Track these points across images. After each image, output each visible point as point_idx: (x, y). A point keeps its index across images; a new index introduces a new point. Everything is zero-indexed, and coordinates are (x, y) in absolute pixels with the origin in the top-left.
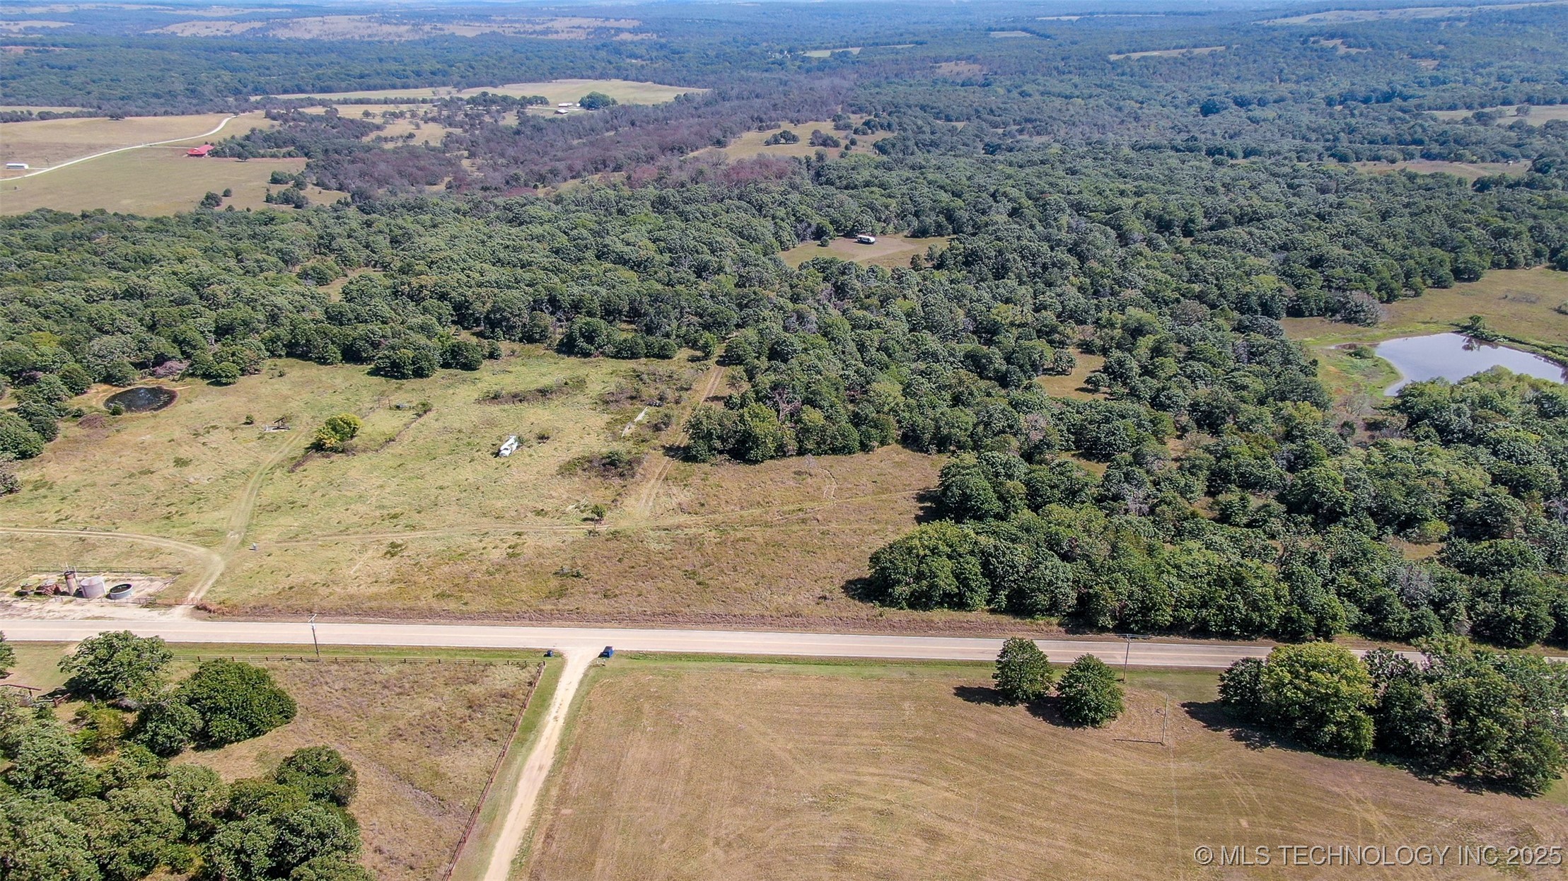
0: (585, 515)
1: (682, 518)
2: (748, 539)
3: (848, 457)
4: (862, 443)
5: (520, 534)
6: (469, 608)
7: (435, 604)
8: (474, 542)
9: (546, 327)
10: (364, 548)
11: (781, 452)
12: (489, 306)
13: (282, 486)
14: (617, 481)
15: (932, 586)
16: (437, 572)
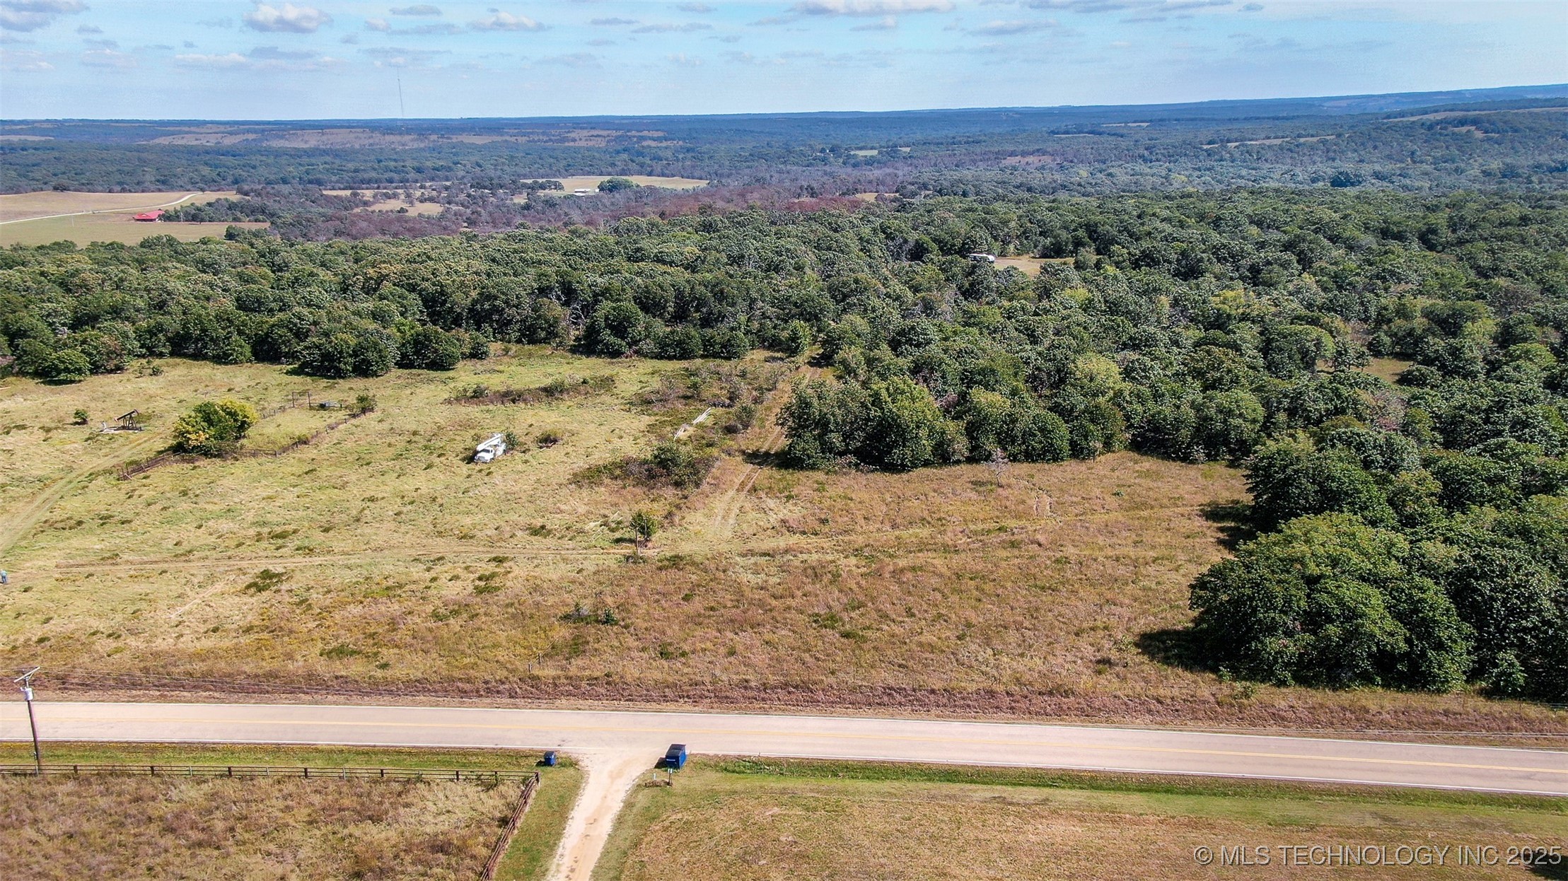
0: (618, 535)
1: (793, 540)
2: (921, 569)
3: (1053, 466)
4: (1073, 444)
5: (499, 560)
6: (388, 673)
7: (323, 667)
8: (417, 572)
9: (556, 320)
10: (211, 579)
11: (943, 456)
12: (474, 294)
13: (103, 496)
14: (670, 493)
15: (1352, 635)
16: (337, 616)
